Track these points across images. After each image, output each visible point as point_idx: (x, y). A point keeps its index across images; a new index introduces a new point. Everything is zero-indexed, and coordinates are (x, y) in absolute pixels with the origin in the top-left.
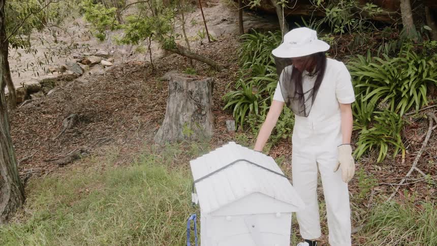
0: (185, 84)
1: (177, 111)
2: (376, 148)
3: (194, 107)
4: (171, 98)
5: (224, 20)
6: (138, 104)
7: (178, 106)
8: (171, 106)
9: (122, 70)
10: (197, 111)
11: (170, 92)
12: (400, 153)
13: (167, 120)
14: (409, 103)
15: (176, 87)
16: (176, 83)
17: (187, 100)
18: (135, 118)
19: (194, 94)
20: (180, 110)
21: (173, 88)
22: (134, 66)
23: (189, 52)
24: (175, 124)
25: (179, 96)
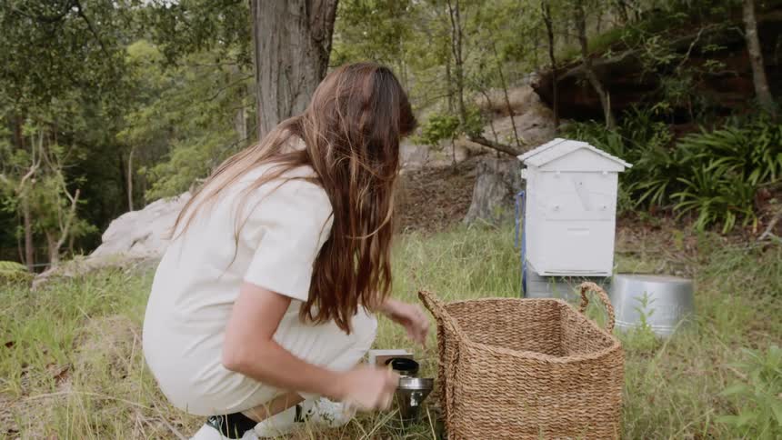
0: (495, 165)
1: (485, 195)
2: (721, 220)
3: (504, 191)
4: (480, 182)
5: (535, 125)
6: (440, 197)
7: (487, 189)
8: (479, 190)
9: (419, 173)
10: (507, 195)
11: (479, 175)
12: (751, 223)
13: (474, 206)
14: (762, 172)
15: (485, 169)
16: (485, 165)
17: (497, 183)
18: (437, 210)
19: (504, 177)
20: (488, 194)
21: (481, 170)
22: (432, 169)
23: (497, 143)
24: (483, 209)
25: (487, 178)
